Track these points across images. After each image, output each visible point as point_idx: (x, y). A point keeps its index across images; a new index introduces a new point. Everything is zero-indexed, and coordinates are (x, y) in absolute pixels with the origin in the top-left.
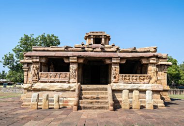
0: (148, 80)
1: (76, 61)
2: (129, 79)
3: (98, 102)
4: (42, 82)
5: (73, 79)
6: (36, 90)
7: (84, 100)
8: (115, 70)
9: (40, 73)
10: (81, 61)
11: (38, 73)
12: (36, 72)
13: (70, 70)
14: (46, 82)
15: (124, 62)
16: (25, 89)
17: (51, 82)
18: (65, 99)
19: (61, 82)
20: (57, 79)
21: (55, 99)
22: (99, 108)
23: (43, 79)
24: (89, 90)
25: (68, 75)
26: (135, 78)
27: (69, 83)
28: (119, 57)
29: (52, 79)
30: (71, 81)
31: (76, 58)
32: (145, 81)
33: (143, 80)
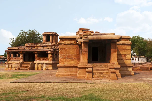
0: (48, 60)
2: (41, 59)
3: (26, 67)
4: (11, 61)
6: (8, 64)
7: (22, 67)
8: (36, 56)
10: (24, 53)
12: (9, 57)
14: (12, 61)
15: (40, 53)
16: (5, 63)
17: (14, 61)
20: (16, 60)
21: (14, 67)
22: (26, 69)
23: (11, 60)
24: (26, 63)
26: (43, 59)
28: (37, 51)
29: (14, 60)
30: (21, 61)
31: (22, 52)
32: (47, 60)
33: (46, 59)
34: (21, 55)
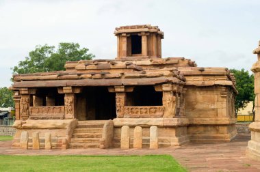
0: (161, 113)
1: (71, 91)
2: (137, 113)
3: (91, 140)
4: (33, 118)
5: (69, 114)
7: (76, 139)
9: (30, 108)
10: (78, 91)
11: (28, 108)
12: (26, 106)
13: (65, 103)
14: (38, 119)
15: (131, 90)
16: (15, 127)
17: (43, 119)
18: (59, 138)
19: (54, 118)
20: (50, 115)
21: (47, 138)
22: (91, 147)
23: (34, 114)
24: (85, 127)
25: (63, 110)
26: (144, 111)
27: (64, 118)
28: (123, 85)
29: (44, 115)
30: (66, 117)
31: (71, 88)
34: (68, 100)
